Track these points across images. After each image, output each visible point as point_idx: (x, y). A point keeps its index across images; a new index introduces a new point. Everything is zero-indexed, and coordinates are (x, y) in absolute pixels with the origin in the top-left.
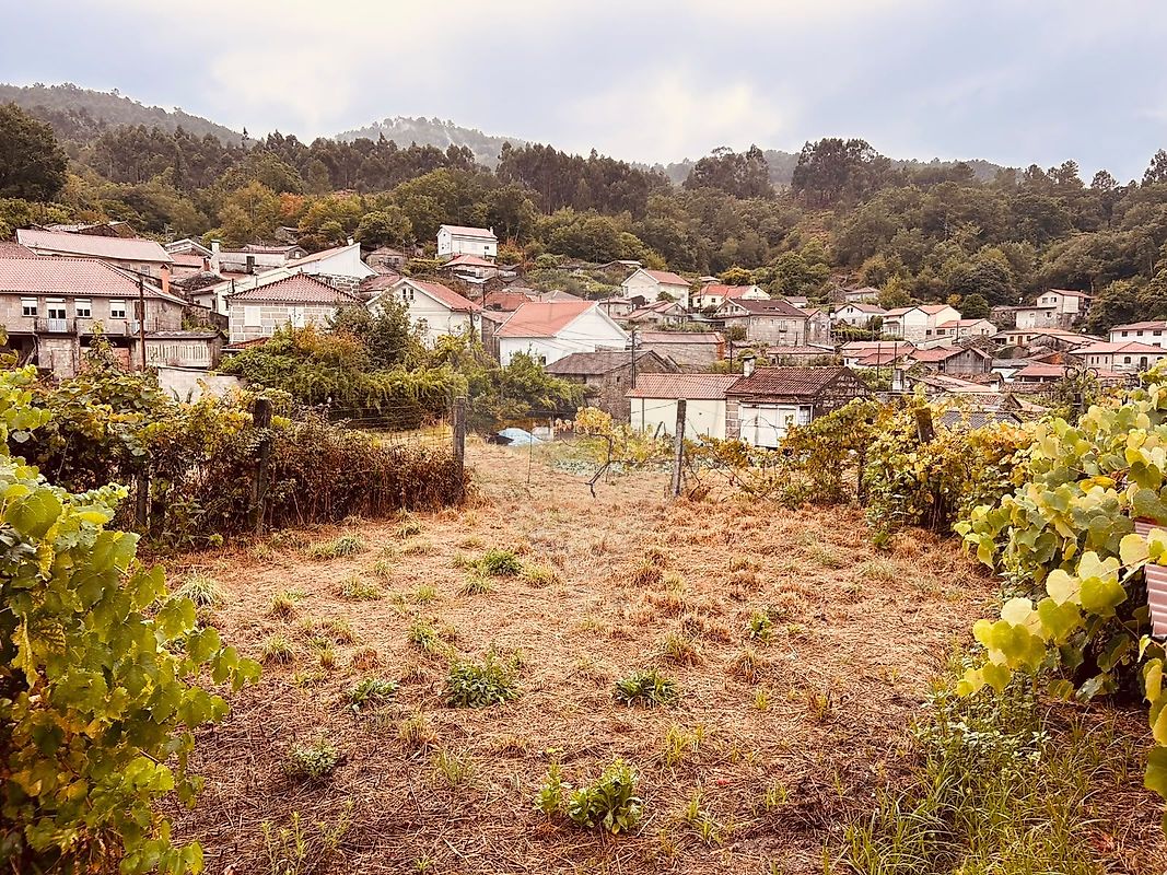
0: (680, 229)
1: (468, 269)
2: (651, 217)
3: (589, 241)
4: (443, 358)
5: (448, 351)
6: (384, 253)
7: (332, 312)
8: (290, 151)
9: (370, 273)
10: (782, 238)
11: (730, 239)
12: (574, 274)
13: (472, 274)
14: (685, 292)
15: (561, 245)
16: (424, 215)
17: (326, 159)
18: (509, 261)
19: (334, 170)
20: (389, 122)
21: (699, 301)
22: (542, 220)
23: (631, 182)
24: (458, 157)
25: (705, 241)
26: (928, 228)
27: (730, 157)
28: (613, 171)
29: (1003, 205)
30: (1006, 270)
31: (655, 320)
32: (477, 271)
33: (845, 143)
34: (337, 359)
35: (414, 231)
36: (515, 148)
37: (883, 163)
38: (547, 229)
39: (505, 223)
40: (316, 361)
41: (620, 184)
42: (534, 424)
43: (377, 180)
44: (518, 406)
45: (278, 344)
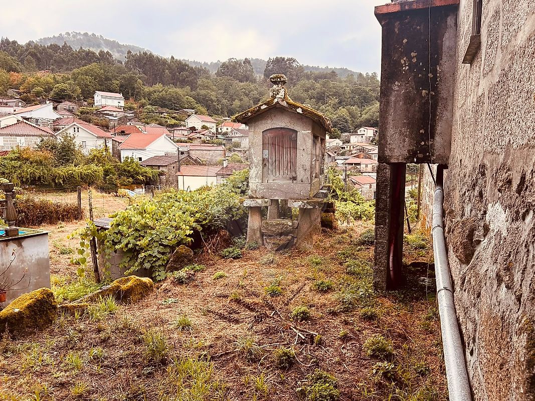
0: (213, 95)
1: (110, 113)
2: (200, 89)
3: (170, 100)
4: (93, 160)
5: (95, 156)
6: (66, 104)
7: (38, 140)
8: (14, 49)
9: (58, 117)
10: (259, 101)
11: (236, 101)
12: (163, 116)
13: (112, 115)
14: (214, 125)
15: (156, 101)
16: (87, 86)
17: (33, 55)
18: (131, 109)
19: (38, 59)
20: (68, 34)
21: (221, 129)
22: (147, 89)
23: (190, 73)
24: (104, 57)
25: (224, 101)
26: (318, 99)
27: (236, 63)
28: (181, 67)
29: (348, 90)
30: (348, 118)
31: (200, 138)
32: (114, 113)
33: (286, 59)
34: (41, 162)
35: (82, 93)
36: (133, 53)
37: (301, 68)
38: (150, 94)
39: (128, 91)
40: (31, 163)
41: (185, 73)
42: (135, 188)
43: (62, 66)
44: (127, 180)
45: (13, 156)
